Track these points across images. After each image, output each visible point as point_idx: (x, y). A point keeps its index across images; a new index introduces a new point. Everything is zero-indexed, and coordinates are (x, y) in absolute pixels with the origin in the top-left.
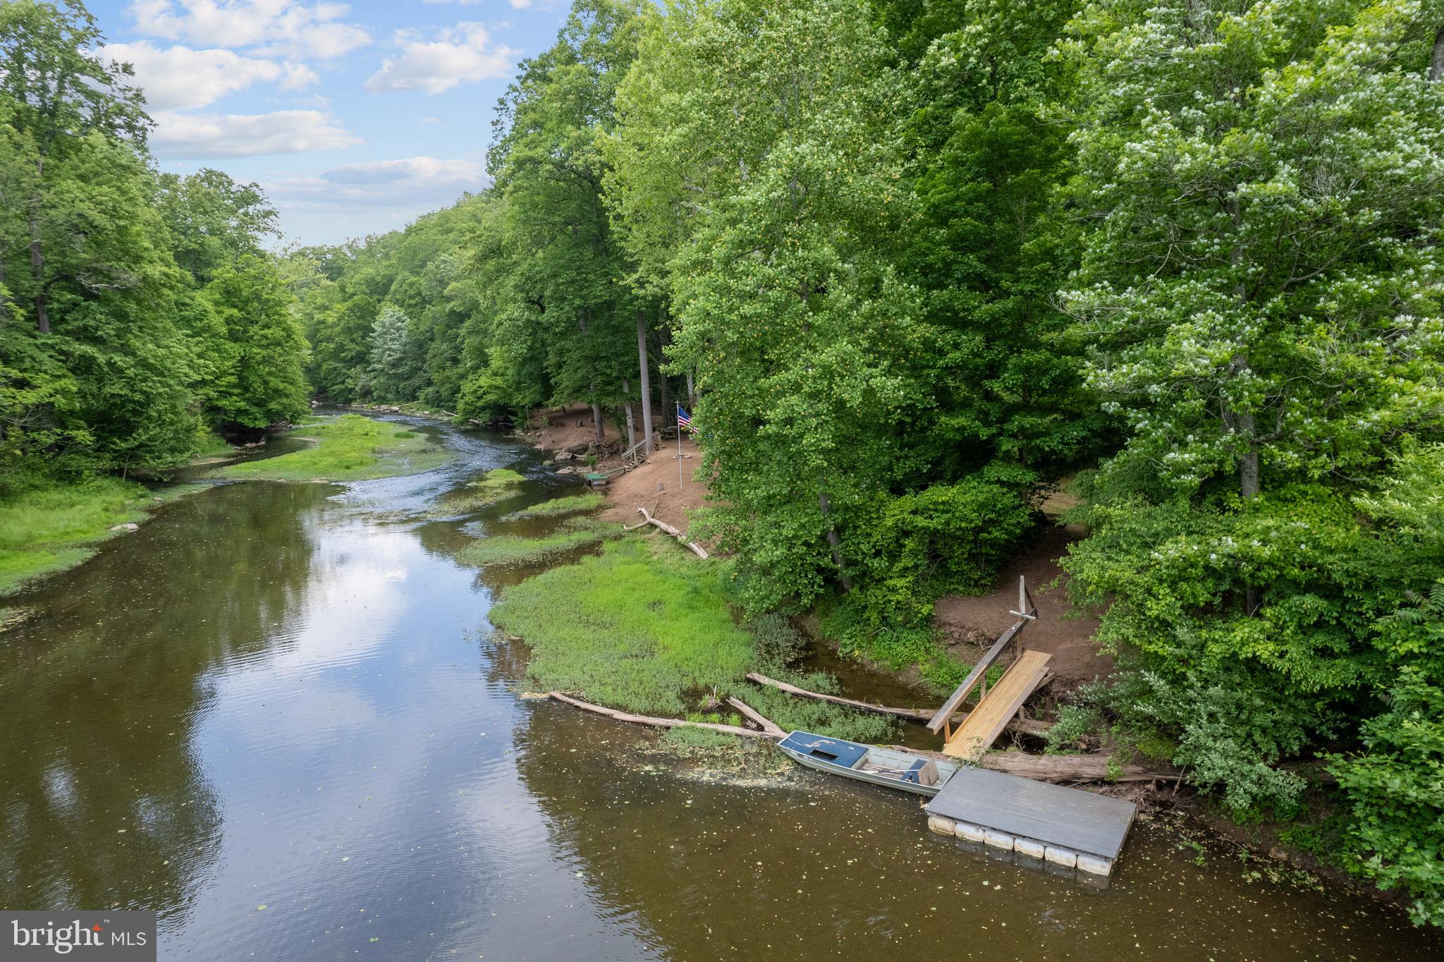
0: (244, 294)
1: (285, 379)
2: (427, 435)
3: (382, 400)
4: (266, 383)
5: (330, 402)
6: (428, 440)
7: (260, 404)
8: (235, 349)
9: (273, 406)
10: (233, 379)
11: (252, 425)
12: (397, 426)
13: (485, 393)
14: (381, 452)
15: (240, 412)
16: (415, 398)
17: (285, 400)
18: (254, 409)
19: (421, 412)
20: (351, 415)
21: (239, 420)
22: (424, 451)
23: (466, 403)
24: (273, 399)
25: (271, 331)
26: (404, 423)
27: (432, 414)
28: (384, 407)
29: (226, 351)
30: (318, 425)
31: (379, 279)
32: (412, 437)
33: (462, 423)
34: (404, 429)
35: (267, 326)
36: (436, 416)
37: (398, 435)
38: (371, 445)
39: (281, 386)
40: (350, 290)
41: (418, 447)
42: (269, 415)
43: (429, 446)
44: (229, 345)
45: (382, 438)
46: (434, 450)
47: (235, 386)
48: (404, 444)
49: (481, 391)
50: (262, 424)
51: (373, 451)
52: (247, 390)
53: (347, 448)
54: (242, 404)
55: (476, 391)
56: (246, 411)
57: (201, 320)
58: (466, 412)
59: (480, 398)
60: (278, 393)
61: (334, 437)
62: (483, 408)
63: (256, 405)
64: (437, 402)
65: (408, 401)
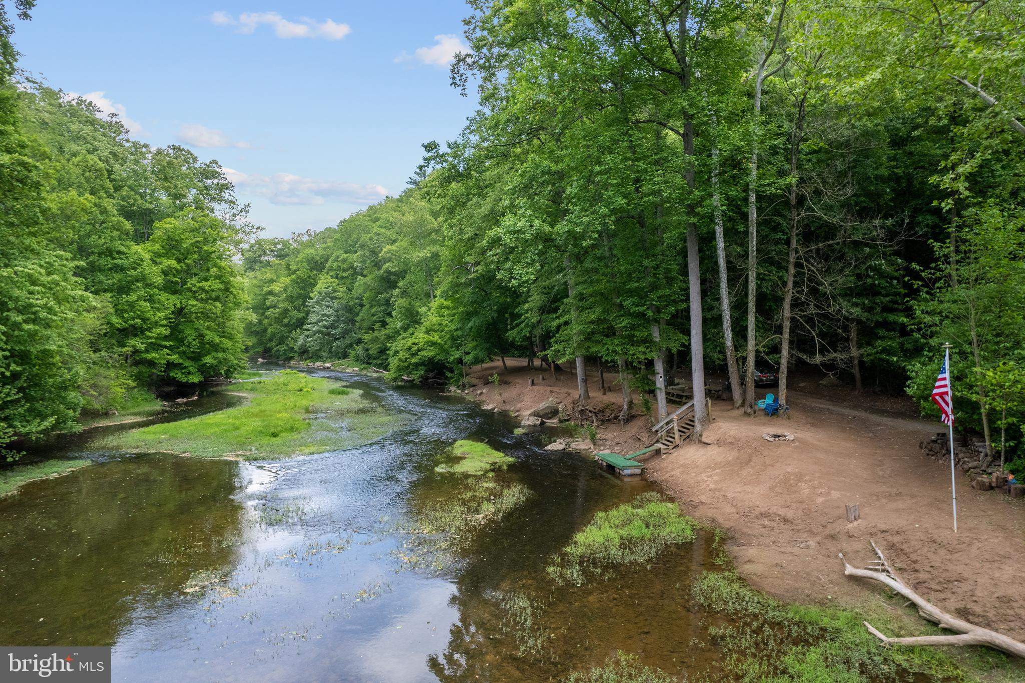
0: (184, 245)
1: (223, 335)
2: (361, 392)
3: (317, 356)
4: (201, 336)
5: (274, 360)
6: (363, 396)
7: (196, 357)
8: (171, 301)
9: (208, 360)
10: (165, 331)
11: (184, 380)
12: (331, 382)
13: (419, 350)
14: (315, 412)
15: (170, 365)
16: (345, 356)
17: (220, 355)
18: (187, 363)
19: (351, 369)
20: (288, 370)
21: (172, 374)
22: (361, 411)
23: (400, 360)
24: (208, 353)
25: (209, 283)
26: (337, 379)
27: (361, 370)
28: (318, 364)
29: (159, 301)
30: (257, 379)
31: (318, 258)
32: (347, 393)
33: (395, 379)
34: (337, 385)
35: (206, 280)
36: (365, 372)
37: (332, 392)
38: (304, 402)
39: (217, 340)
40: (293, 267)
41: (355, 406)
42: (203, 369)
43: (366, 404)
44: (163, 296)
45: (316, 394)
46: (373, 410)
47: (166, 338)
48: (340, 402)
49: (415, 348)
50: (195, 379)
51: (307, 411)
52: (181, 341)
53: (278, 406)
54: (174, 358)
55: (410, 348)
56: (181, 364)
57: (135, 269)
58: (399, 369)
59: (413, 355)
60: (215, 347)
61: (268, 393)
62: (416, 365)
63: (190, 358)
64: (367, 360)
65: (339, 358)
